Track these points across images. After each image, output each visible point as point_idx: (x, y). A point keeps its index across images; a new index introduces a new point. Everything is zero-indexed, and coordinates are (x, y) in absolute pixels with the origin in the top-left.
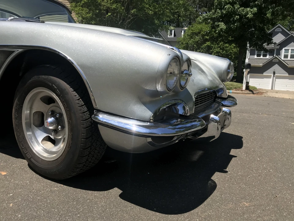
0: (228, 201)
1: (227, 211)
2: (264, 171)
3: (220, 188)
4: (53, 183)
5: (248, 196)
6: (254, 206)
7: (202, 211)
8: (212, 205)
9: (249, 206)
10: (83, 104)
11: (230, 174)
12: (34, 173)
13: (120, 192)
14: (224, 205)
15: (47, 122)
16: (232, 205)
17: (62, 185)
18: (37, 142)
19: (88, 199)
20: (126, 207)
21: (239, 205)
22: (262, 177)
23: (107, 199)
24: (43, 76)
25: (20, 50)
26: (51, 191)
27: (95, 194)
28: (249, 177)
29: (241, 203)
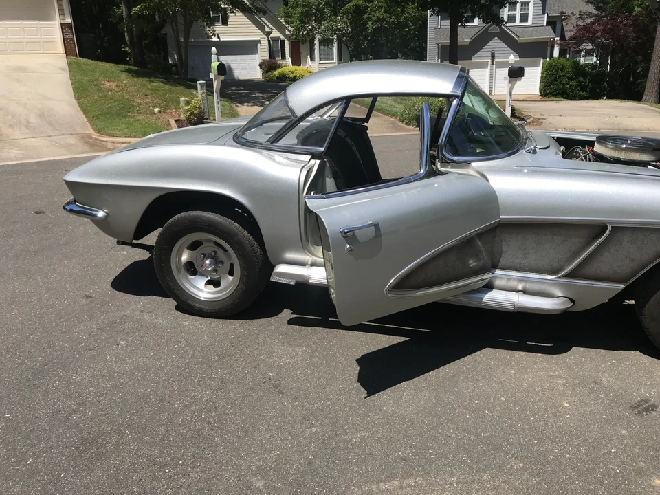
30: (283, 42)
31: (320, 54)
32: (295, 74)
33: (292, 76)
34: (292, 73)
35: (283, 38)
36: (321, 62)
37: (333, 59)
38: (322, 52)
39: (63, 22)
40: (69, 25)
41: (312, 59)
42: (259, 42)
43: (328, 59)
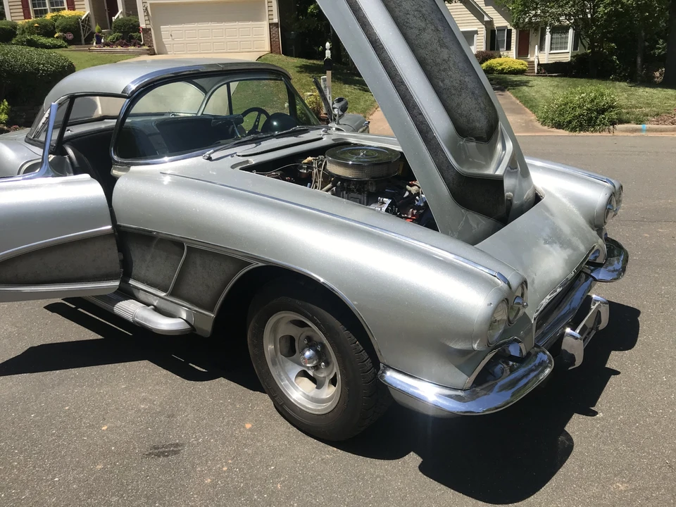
0: (592, 481)
1: (588, 500)
2: (669, 411)
3: (581, 453)
4: (322, 444)
5: (628, 471)
6: (634, 489)
7: (547, 499)
8: (565, 488)
9: (625, 491)
10: (362, 348)
11: (603, 419)
12: (289, 424)
13: (420, 460)
14: (584, 489)
15: (304, 359)
16: (597, 488)
17: (335, 449)
18: (289, 380)
19: (378, 476)
20: (433, 490)
21: (609, 488)
22: (661, 424)
23: (404, 475)
24: (297, 301)
25: (261, 264)
26: (322, 460)
27: (385, 465)
28: (637, 427)
29: (611, 484)
30: (509, 32)
31: (551, 43)
32: (503, 66)
33: (500, 68)
34: (501, 65)
35: (509, 27)
36: (552, 52)
37: (566, 48)
38: (554, 41)
39: (271, 22)
40: (276, 25)
41: (541, 48)
42: (476, 32)
43: (561, 48)
